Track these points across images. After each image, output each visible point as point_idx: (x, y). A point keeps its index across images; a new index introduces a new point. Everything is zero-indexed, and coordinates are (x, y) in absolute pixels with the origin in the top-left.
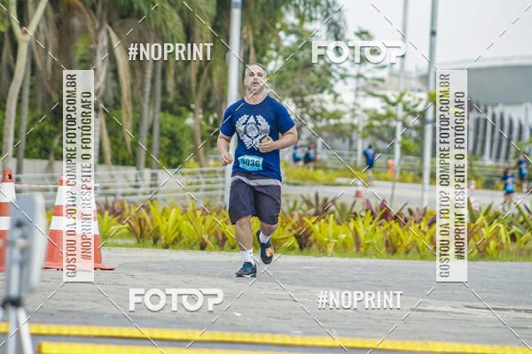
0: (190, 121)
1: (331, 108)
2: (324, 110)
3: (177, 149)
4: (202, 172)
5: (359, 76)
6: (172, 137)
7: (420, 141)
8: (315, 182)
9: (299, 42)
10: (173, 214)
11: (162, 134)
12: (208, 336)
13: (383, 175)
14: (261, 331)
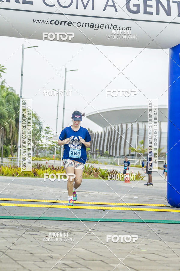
0: (10, 147)
1: (41, 144)
2: (39, 144)
3: (7, 153)
4: (12, 158)
5: (47, 137)
6: (6, 150)
7: (60, 151)
8: (37, 160)
9: (34, 129)
10: (7, 168)
11: (4, 150)
12: (16, 200)
13: (52, 159)
14: (27, 198)
